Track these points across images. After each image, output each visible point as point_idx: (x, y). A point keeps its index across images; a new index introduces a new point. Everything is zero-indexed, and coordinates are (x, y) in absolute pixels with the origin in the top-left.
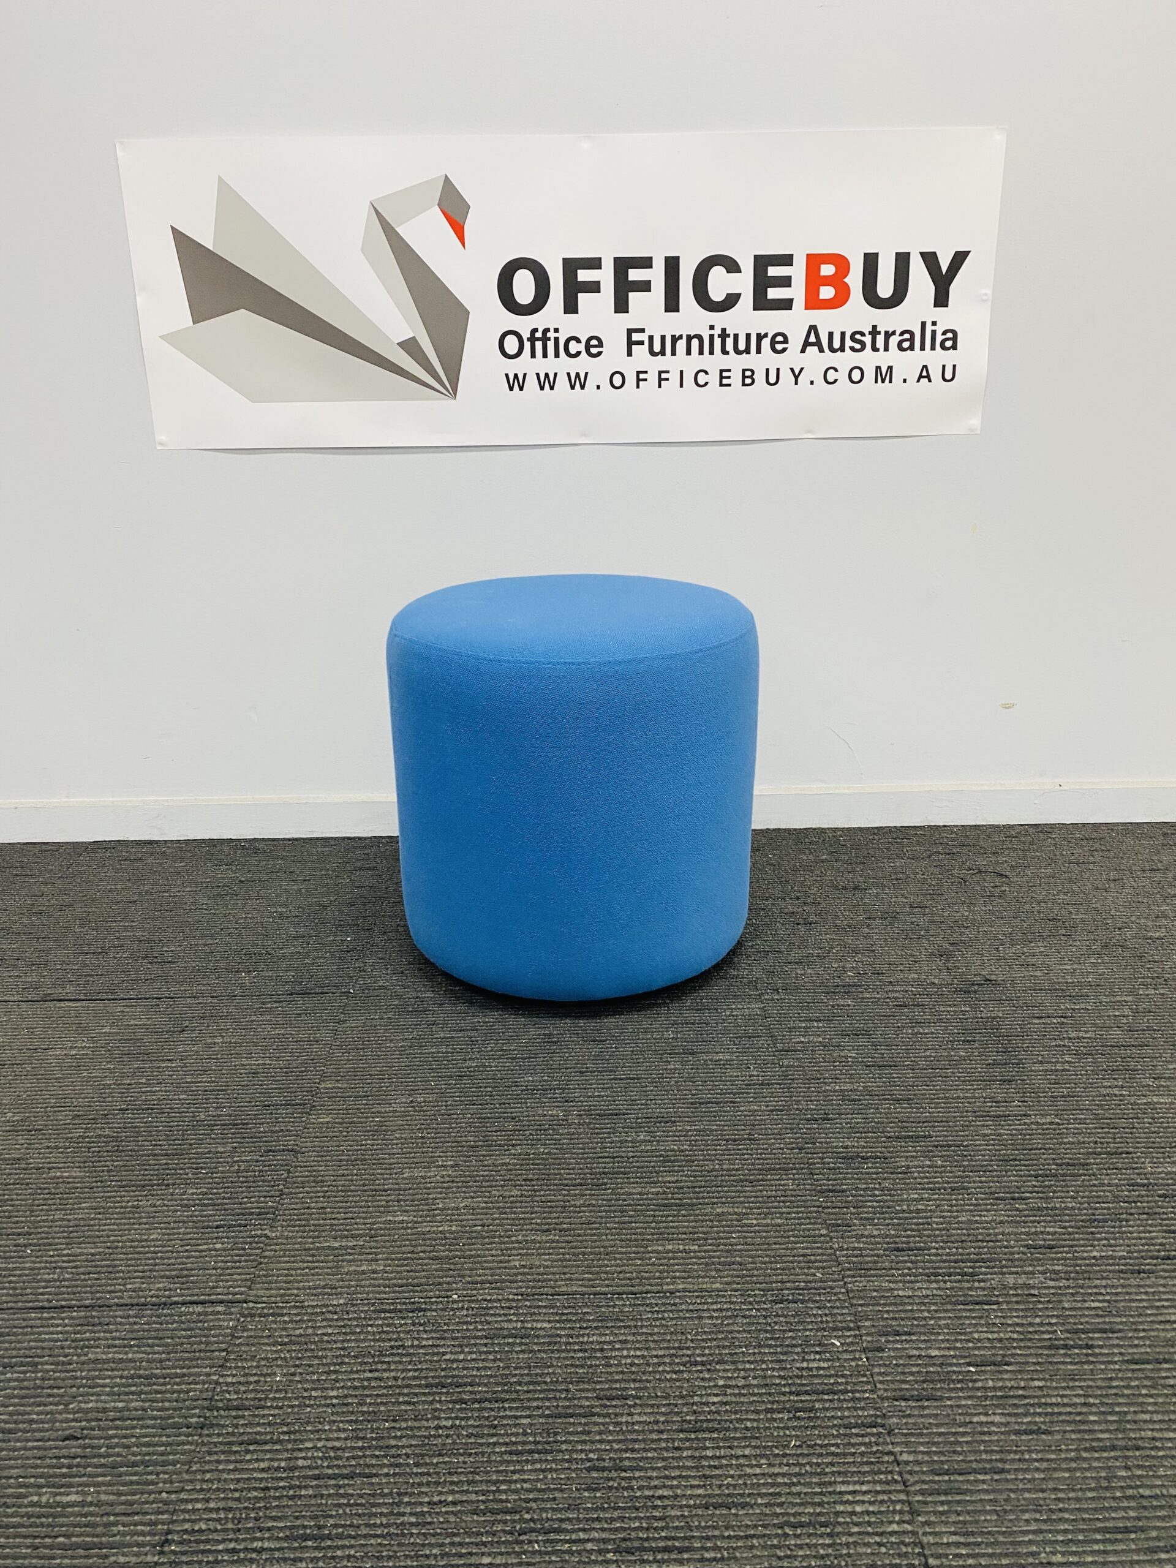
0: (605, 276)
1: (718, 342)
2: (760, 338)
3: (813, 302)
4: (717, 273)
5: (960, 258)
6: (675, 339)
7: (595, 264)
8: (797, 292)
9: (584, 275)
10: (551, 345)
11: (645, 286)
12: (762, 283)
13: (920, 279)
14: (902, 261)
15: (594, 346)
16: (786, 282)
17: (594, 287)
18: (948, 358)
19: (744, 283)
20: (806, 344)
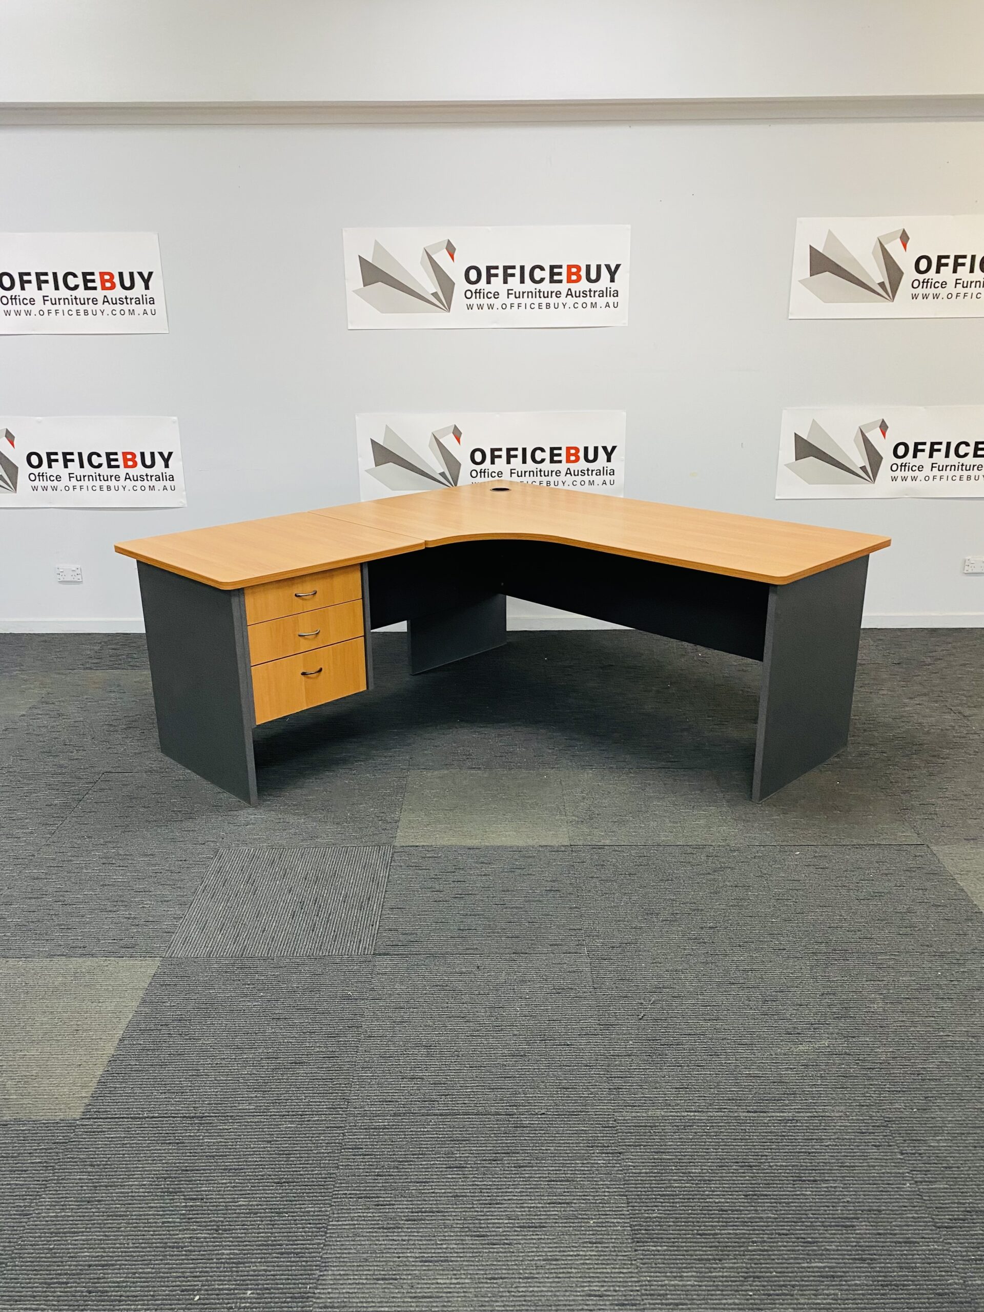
0: (504, 453)
1: (539, 473)
2: (552, 472)
3: (568, 461)
4: (538, 453)
5: (614, 448)
6: (525, 472)
7: (500, 450)
8: (563, 458)
9: (497, 453)
10: (486, 474)
11: (516, 456)
12: (552, 455)
13: (602, 454)
14: (596, 449)
15: (500, 474)
16: (559, 455)
17: (500, 457)
18: (612, 478)
19: (547, 455)
20: (567, 473)
